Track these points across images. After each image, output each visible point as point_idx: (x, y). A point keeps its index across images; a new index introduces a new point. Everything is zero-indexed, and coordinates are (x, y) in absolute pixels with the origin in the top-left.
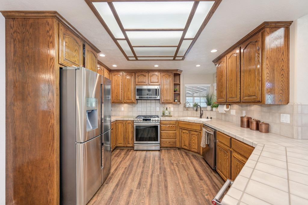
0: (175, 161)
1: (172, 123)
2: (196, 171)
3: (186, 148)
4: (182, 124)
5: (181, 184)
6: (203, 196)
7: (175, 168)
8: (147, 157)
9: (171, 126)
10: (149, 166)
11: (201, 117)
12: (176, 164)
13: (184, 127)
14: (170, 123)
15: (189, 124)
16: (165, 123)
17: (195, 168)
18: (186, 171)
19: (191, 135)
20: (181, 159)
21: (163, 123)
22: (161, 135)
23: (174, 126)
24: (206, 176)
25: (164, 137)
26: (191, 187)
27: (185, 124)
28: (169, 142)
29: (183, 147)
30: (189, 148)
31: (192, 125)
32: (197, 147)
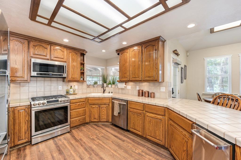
0: (93, 136)
1: (82, 101)
2: (115, 136)
3: (96, 121)
4: (92, 100)
5: (114, 153)
6: (135, 153)
7: (98, 142)
8: (60, 145)
9: (81, 104)
10: (71, 153)
11: (104, 92)
12: (96, 138)
13: (94, 103)
14: (80, 101)
15: (99, 100)
16: (75, 102)
17: (112, 134)
18: (108, 140)
19: (100, 109)
20: (97, 131)
21: (73, 102)
22: (70, 115)
23: (83, 104)
24: (124, 137)
25: (73, 117)
26: (123, 151)
27: (96, 100)
28: (79, 120)
29: (93, 121)
30: (99, 120)
31: (102, 100)
32: (106, 117)
